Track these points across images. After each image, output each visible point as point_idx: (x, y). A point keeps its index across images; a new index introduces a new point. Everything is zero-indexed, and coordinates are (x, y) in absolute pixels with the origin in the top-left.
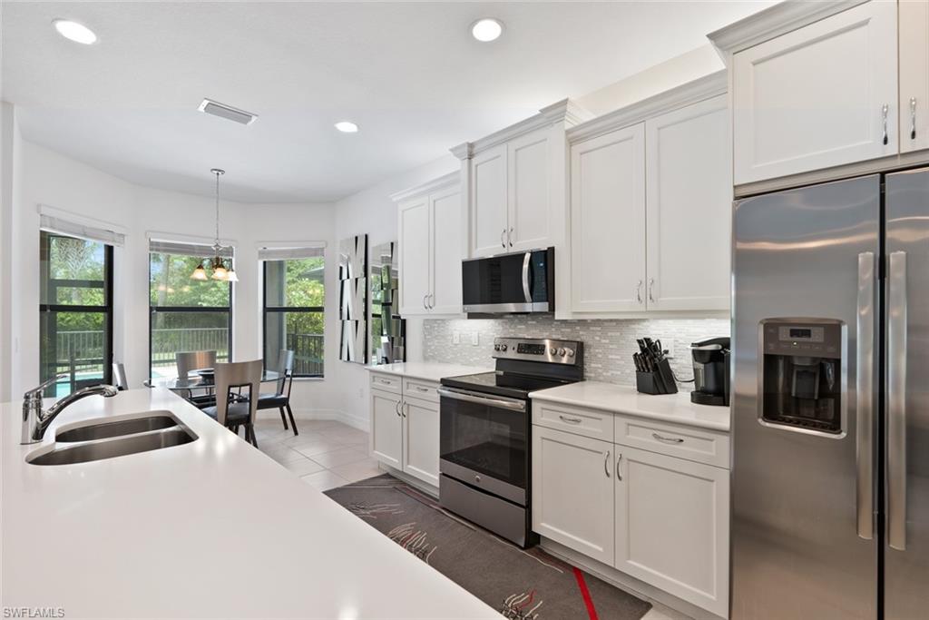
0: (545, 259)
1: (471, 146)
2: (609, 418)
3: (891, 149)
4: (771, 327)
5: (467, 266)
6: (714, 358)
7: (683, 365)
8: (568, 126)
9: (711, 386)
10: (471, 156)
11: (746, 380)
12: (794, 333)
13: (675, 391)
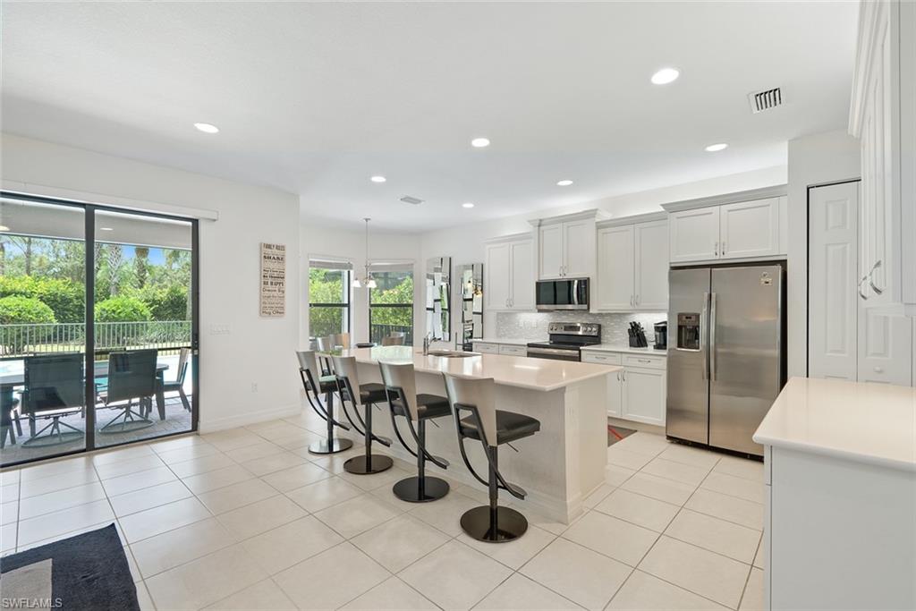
0: (584, 284)
1: (541, 220)
2: (619, 355)
3: (718, 257)
4: (680, 316)
5: (538, 284)
6: (661, 329)
7: (650, 334)
8: (598, 220)
9: (662, 343)
10: (539, 226)
11: (672, 339)
12: (687, 318)
13: (647, 346)
